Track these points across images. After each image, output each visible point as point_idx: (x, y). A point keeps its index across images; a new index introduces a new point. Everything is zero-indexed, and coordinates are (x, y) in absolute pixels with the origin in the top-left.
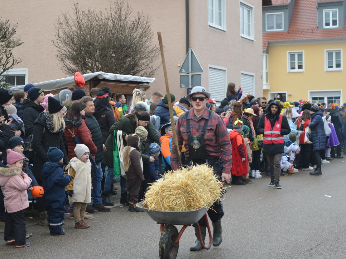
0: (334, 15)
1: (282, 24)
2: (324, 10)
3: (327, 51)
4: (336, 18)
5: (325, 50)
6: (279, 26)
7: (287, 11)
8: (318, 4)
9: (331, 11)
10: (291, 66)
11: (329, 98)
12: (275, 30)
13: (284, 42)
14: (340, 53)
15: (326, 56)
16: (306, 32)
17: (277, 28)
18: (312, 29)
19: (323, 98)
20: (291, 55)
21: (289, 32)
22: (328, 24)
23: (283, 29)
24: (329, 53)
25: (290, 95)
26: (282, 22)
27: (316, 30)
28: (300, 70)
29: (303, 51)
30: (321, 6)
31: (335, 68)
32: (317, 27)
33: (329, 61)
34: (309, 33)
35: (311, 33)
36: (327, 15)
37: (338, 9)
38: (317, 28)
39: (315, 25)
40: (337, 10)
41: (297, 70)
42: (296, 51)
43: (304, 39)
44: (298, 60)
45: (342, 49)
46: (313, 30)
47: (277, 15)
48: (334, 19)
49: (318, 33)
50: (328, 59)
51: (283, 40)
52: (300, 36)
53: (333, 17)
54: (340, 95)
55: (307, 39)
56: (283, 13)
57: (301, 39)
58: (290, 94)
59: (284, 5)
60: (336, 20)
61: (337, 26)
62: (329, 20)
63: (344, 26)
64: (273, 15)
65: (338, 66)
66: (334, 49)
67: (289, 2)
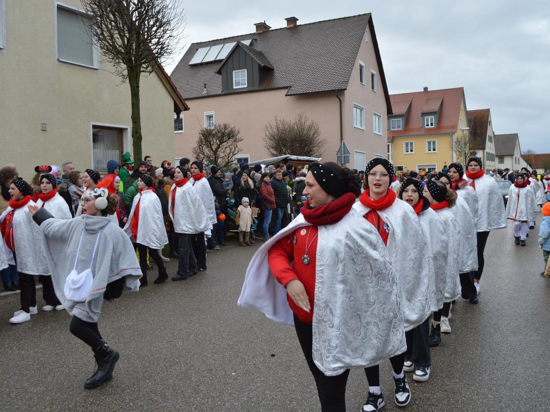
0: (431, 120)
2: (425, 117)
3: (427, 141)
4: (433, 121)
6: (399, 127)
7: (404, 118)
8: (422, 113)
9: (429, 118)
10: (406, 150)
11: (429, 169)
12: (396, 129)
14: (435, 142)
15: (427, 144)
16: (415, 130)
18: (418, 128)
20: (406, 144)
21: (405, 130)
22: (428, 125)
23: (401, 129)
24: (429, 142)
25: (406, 167)
26: (401, 125)
28: (412, 153)
29: (413, 141)
30: (424, 114)
31: (432, 151)
32: (422, 127)
35: (418, 130)
36: (427, 120)
39: (420, 126)
40: (433, 117)
41: (410, 152)
42: (409, 141)
43: (414, 134)
44: (410, 147)
45: (436, 140)
47: (397, 120)
49: (422, 130)
50: (428, 146)
51: (401, 135)
52: (411, 132)
54: (436, 167)
56: (401, 119)
57: (412, 134)
59: (401, 114)
60: (433, 123)
61: (433, 126)
62: (429, 123)
63: (437, 126)
64: (395, 121)
65: (434, 150)
66: (431, 140)
67: (404, 113)
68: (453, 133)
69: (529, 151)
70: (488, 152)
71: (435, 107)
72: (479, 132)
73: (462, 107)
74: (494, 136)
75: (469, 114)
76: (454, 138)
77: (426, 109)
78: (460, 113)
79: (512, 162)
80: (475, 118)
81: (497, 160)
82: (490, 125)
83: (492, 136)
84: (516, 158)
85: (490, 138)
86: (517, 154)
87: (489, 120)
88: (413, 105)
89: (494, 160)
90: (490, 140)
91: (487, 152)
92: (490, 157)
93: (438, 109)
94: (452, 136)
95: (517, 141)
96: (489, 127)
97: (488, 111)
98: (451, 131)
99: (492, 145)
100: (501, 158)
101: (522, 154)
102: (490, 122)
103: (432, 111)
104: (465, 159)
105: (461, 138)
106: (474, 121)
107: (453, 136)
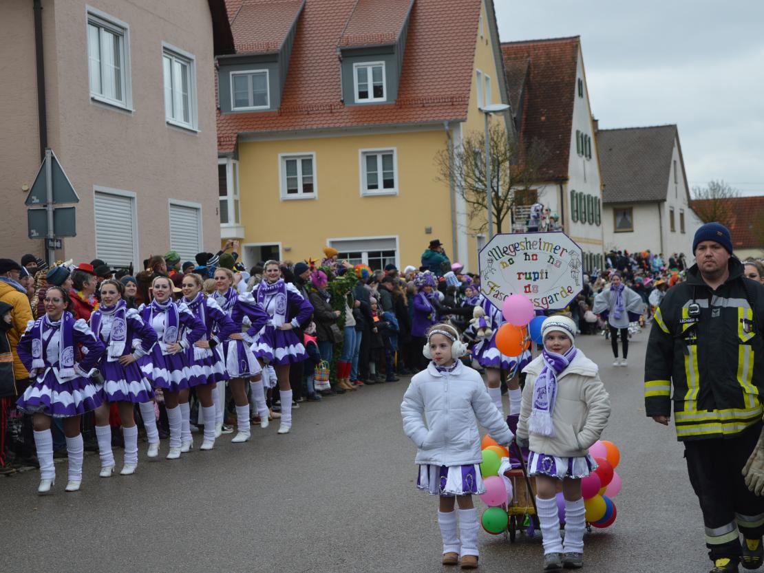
0: (377, 74)
1: (266, 94)
2: (355, 64)
3: (364, 153)
4: (382, 80)
5: (360, 151)
6: (260, 99)
7: (276, 66)
8: (343, 51)
9: (369, 66)
10: (288, 186)
11: (370, 254)
12: (251, 108)
13: (271, 134)
14: (391, 156)
15: (362, 163)
16: (318, 112)
17: (255, 104)
18: (331, 105)
19: (359, 255)
20: (287, 161)
21: (281, 113)
22: (363, 95)
23: (268, 107)
24: (368, 157)
25: (288, 250)
26: (266, 91)
27: (340, 108)
28: (308, 195)
29: (314, 153)
30: (350, 54)
31: (381, 190)
32: (342, 101)
33: (369, 175)
34: (325, 113)
35: (328, 113)
36: (363, 75)
37: (383, 62)
38: (341, 104)
39: (338, 97)
40: (382, 64)
41: (301, 194)
42: (298, 152)
43: (315, 127)
44: (303, 174)
45: (395, 149)
46: (333, 107)
47: (254, 76)
48: (378, 83)
49: (343, 114)
50: (368, 170)
51: (268, 130)
52: (305, 119)
53: (374, 80)
54: (395, 247)
55: (320, 126)
56: (267, 70)
57: (309, 127)
58: (287, 246)
59: (268, 53)
60: (382, 86)
61: (383, 99)
62: (367, 85)
63: (398, 98)
64: (245, 76)
65: (389, 184)
66: (378, 147)
67: (279, 47)
68: (455, 124)
69: (715, 187)
70: (578, 191)
71: (390, 28)
72: (543, 118)
73: (483, 29)
74: (598, 133)
75: (509, 54)
76: (456, 143)
77: (358, 35)
78: (477, 52)
79: (661, 227)
80: (529, 67)
81: (608, 219)
82: (581, 94)
83: (591, 134)
84: (672, 213)
85: (583, 140)
86: (675, 200)
87: (579, 75)
88: (309, 16)
89: (595, 220)
90: (584, 151)
91: (573, 192)
92: (585, 211)
93: (397, 38)
94: (449, 137)
95: (675, 150)
96: (577, 100)
97: (573, 44)
98: (446, 115)
99: (587, 164)
100: (623, 213)
101: (693, 197)
102: (580, 84)
103: (375, 42)
104: (498, 217)
105: (482, 143)
106: (528, 84)
107: (455, 135)
